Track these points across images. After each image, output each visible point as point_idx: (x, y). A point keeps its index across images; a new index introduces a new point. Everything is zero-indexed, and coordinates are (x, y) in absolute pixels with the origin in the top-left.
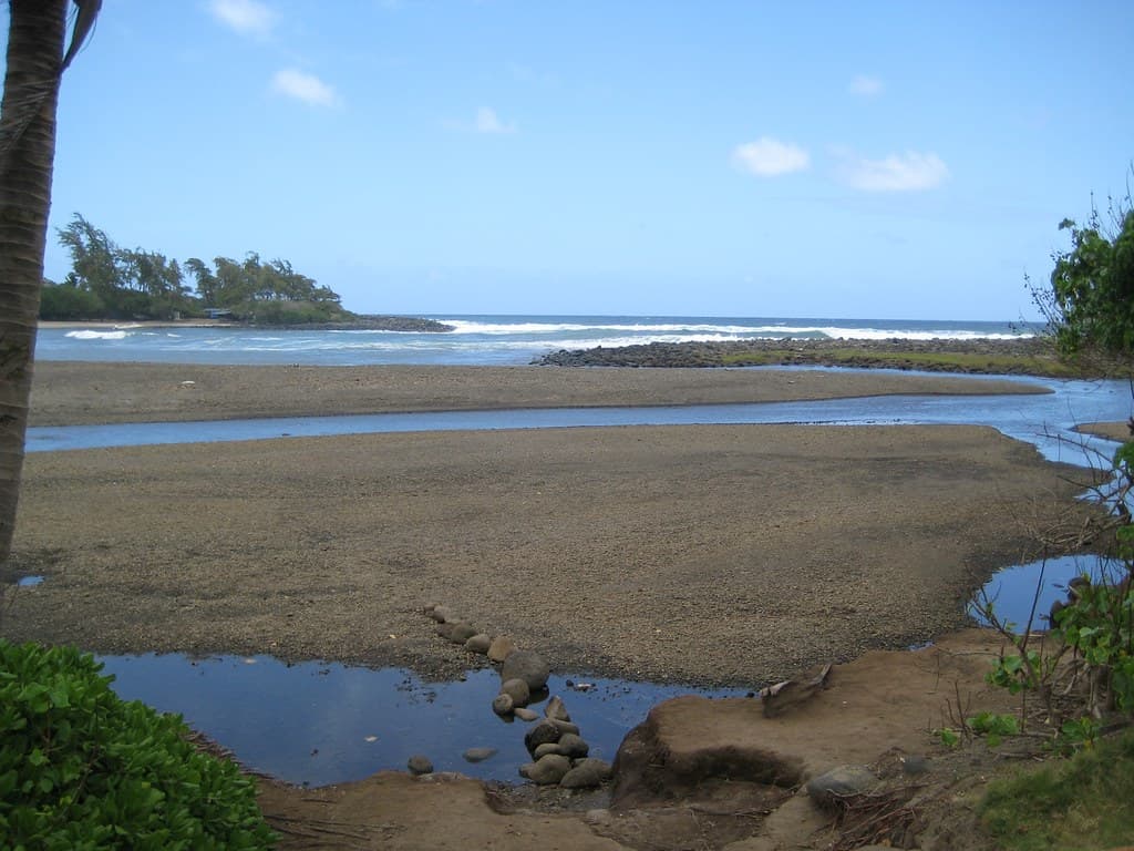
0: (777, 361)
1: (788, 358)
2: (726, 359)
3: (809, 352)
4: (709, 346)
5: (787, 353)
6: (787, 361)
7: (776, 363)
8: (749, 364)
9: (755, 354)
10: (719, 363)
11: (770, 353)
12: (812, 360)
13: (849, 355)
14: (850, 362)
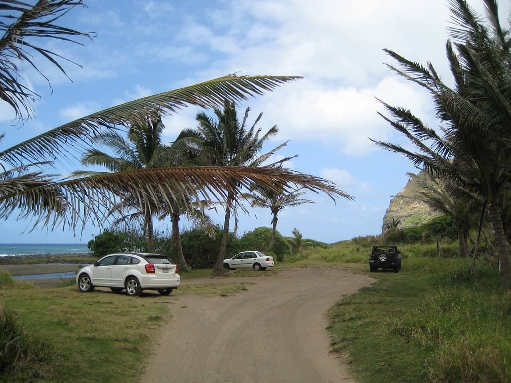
0: (44, 262)
1: (48, 261)
2: (24, 262)
3: (57, 259)
4: (17, 257)
5: (48, 259)
6: (48, 262)
7: (44, 263)
8: (34, 263)
9: (35, 260)
10: (22, 263)
11: (41, 259)
12: (57, 261)
13: (71, 259)
14: (71, 262)
